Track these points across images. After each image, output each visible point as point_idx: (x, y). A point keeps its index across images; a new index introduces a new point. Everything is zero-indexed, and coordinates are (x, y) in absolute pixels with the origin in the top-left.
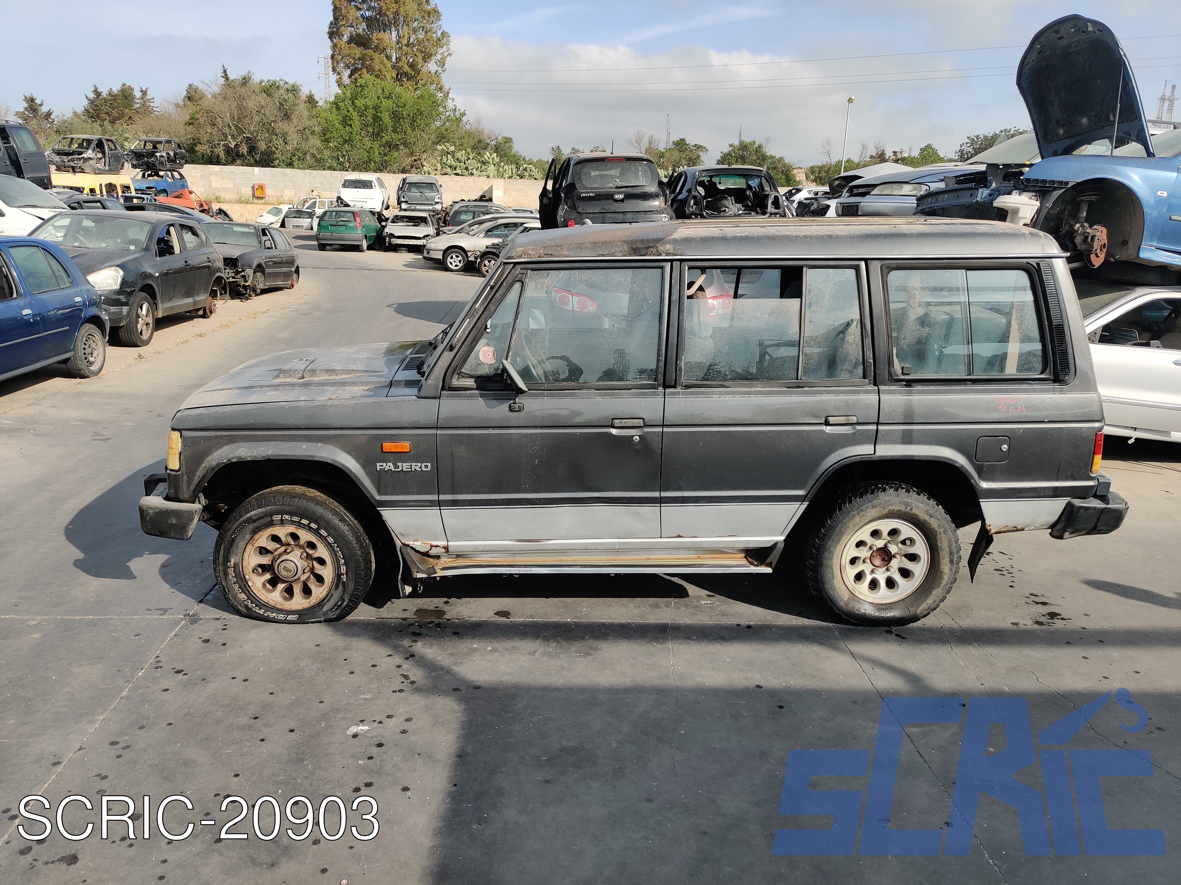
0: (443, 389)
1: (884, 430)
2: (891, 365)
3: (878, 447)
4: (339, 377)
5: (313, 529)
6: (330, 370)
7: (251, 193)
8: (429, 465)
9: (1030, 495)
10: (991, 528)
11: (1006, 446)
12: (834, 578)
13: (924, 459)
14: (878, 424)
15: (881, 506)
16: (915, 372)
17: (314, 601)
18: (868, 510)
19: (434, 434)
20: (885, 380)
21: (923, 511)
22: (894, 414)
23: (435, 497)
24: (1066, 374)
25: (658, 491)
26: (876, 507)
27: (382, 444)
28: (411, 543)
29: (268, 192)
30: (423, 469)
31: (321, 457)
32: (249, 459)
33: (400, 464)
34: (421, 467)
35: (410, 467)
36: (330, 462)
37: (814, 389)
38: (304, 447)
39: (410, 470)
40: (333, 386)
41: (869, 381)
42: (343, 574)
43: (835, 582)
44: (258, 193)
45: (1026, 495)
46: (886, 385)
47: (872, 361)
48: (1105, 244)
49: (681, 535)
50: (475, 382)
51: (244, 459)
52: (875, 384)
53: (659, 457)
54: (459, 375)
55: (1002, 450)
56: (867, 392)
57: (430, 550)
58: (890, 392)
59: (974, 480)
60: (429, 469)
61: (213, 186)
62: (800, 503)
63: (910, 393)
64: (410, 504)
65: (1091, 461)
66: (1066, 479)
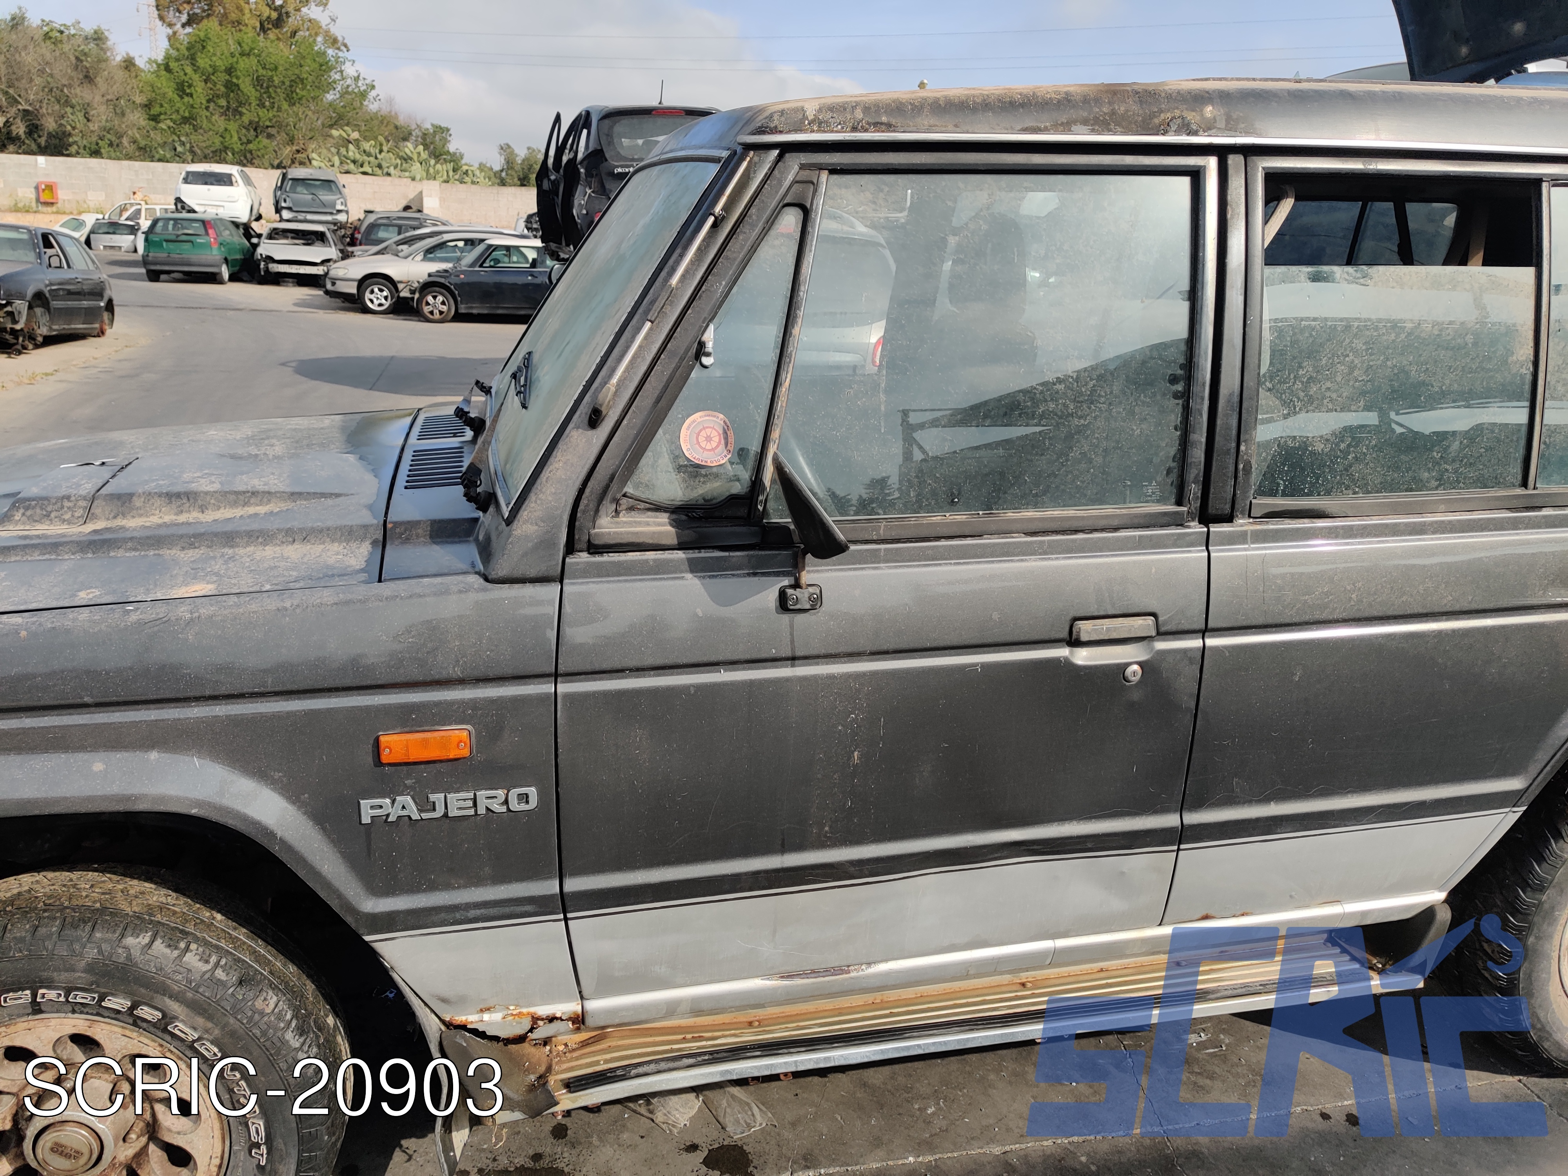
0: (570, 548)
4: (210, 516)
5: (145, 1020)
6: (178, 495)
8: (532, 791)
19: (547, 695)
23: (551, 887)
25: (1175, 811)
27: (377, 740)
28: (472, 1019)
29: (62, 194)
30: (515, 805)
31: (162, 799)
33: (437, 798)
34: (506, 802)
35: (470, 803)
36: (194, 811)
38: (98, 767)
39: (472, 812)
40: (192, 546)
42: (257, 1145)
49: (1211, 912)
50: (675, 523)
53: (1188, 719)
54: (617, 501)
57: (531, 1030)
60: (533, 803)
62: (1505, 811)
64: (472, 913)
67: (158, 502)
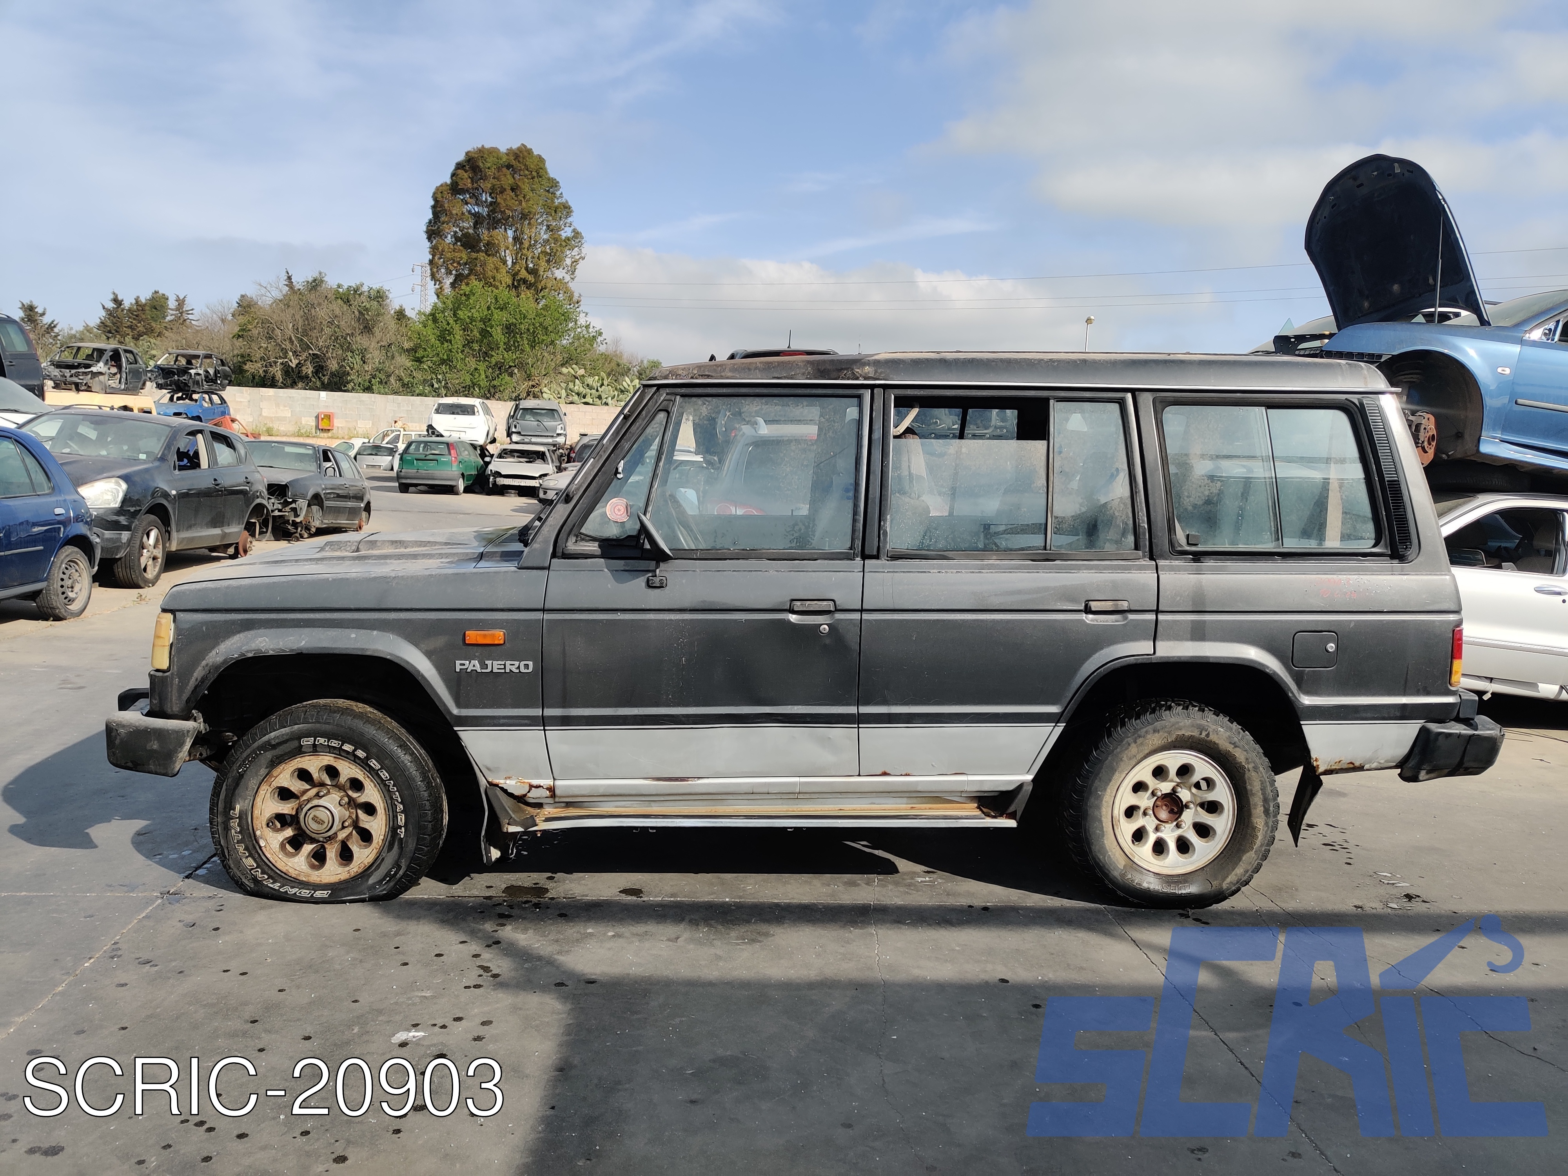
0: (554, 555)
1: (1166, 621)
2: (1172, 531)
3: (1159, 644)
4: (408, 550)
5: (359, 758)
6: (396, 542)
7: (314, 424)
8: (531, 663)
9: (1369, 715)
10: (1318, 763)
11: (1332, 645)
12: (1103, 836)
13: (1222, 661)
14: (1157, 611)
15: (1166, 730)
16: (1205, 542)
17: (355, 870)
18: (1149, 736)
19: (540, 620)
20: (1165, 552)
21: (1224, 738)
22: (1179, 598)
23: (538, 712)
24: (1407, 548)
25: (854, 705)
26: (1158, 732)
27: (465, 633)
28: (501, 782)
29: (337, 423)
30: (523, 670)
31: (377, 650)
32: (271, 653)
33: (489, 662)
34: (519, 668)
35: (503, 667)
36: (388, 657)
37: (1069, 562)
38: (353, 636)
39: (503, 671)
40: (399, 559)
41: (1144, 552)
42: (400, 827)
43: (1105, 842)
44: (323, 425)
45: (1364, 715)
46: (1167, 559)
47: (1146, 527)
48: (1433, 435)
49: (888, 772)
50: (600, 546)
51: (264, 653)
52: (1152, 558)
53: (856, 655)
54: (577, 536)
55: (1327, 651)
56: (1141, 568)
57: (529, 792)
58: (1172, 569)
59: (1292, 693)
60: (530, 670)
61: (264, 414)
62: (1054, 724)
63: (1199, 570)
64: (502, 721)
65: (1449, 669)
66: (1418, 693)
67: (387, 544)
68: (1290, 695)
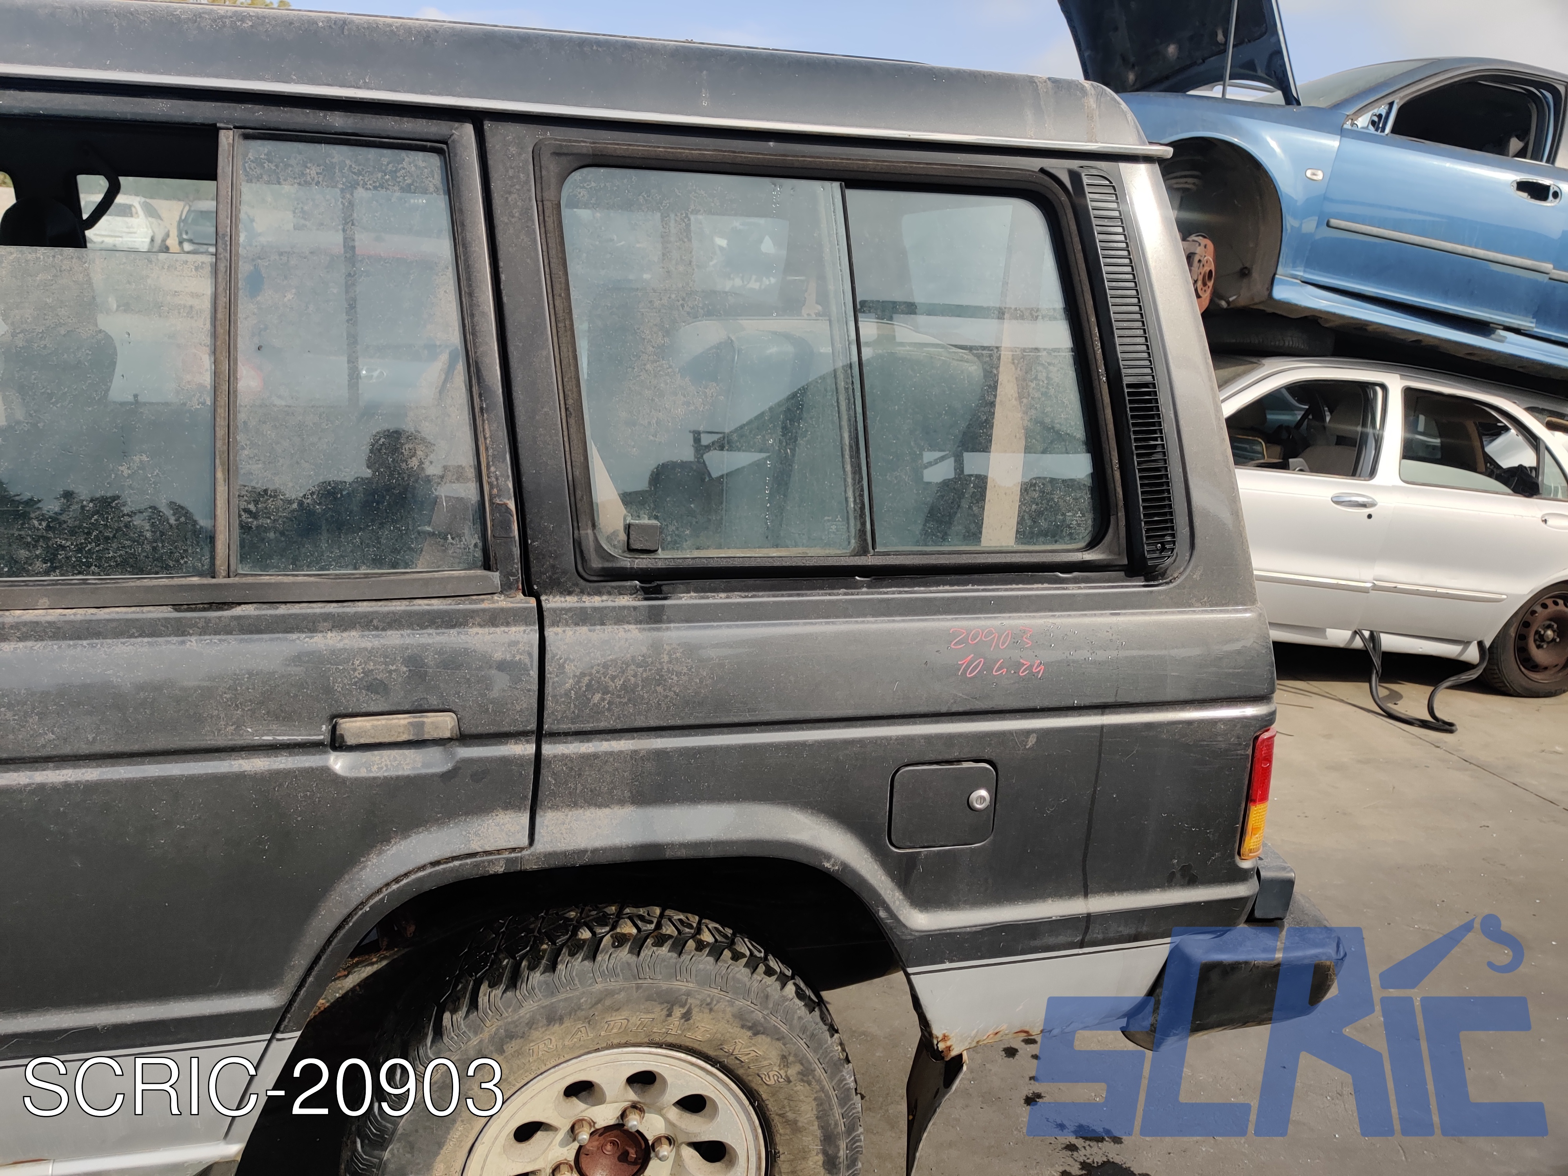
1: (564, 758)
2: (584, 520)
3: (547, 820)
10: (949, 1043)
11: (983, 793)
13: (712, 853)
14: (540, 735)
15: (581, 1014)
16: (675, 545)
20: (564, 572)
22: (597, 697)
24: (1163, 549)
37: (282, 610)
41: (506, 575)
46: (570, 593)
47: (512, 505)
48: (1210, 271)
52: (529, 591)
55: (970, 807)
56: (494, 619)
58: (583, 617)
59: (888, 909)
62: (268, 1036)
63: (655, 617)
65: (1239, 826)
66: (1169, 881)
68: (882, 914)
